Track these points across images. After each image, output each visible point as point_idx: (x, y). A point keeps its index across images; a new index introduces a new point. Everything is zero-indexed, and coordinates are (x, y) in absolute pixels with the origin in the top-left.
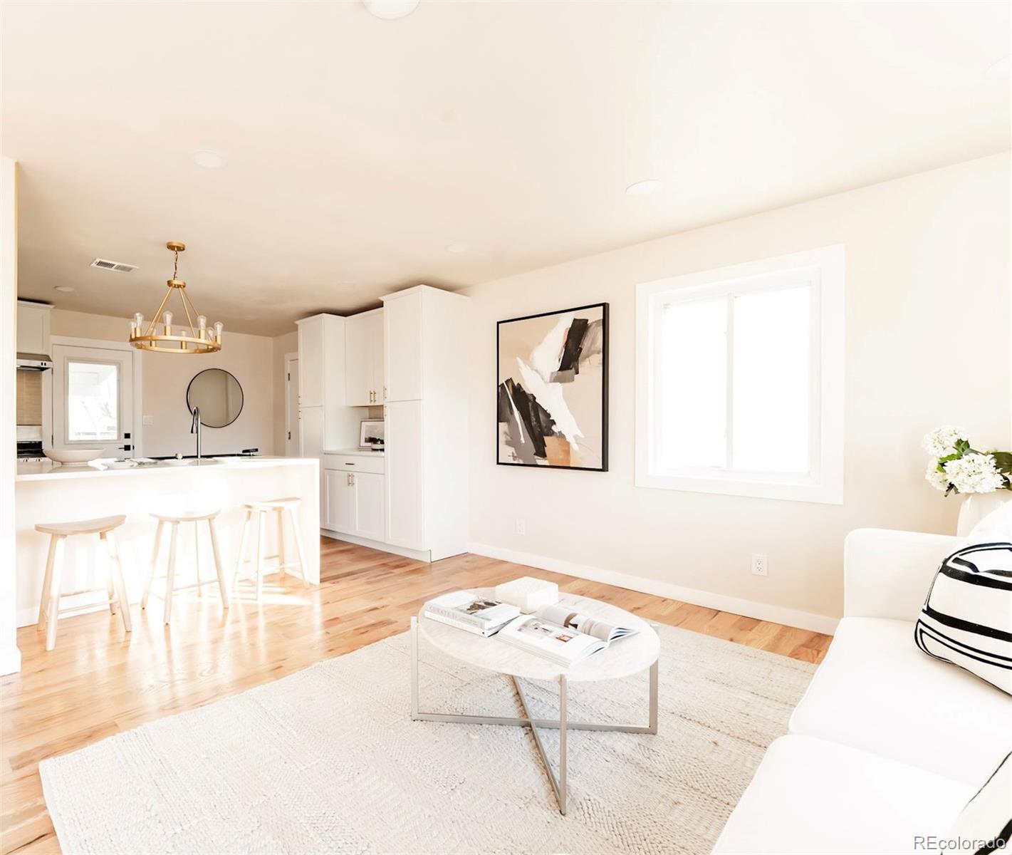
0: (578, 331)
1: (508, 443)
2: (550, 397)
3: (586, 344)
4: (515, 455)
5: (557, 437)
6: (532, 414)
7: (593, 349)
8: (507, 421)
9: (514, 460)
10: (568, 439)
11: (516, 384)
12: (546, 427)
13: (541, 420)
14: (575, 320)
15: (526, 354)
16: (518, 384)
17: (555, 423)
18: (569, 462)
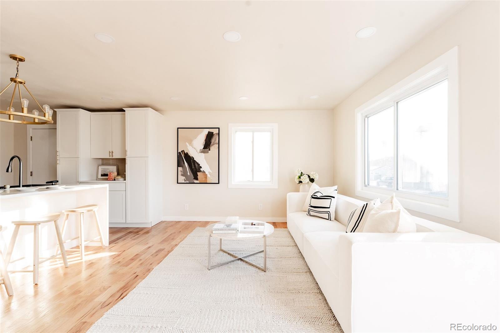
0: (210, 136)
1: (182, 175)
2: (200, 158)
3: (213, 141)
4: (185, 179)
5: (202, 172)
6: (193, 164)
7: (215, 142)
8: (182, 166)
9: (185, 181)
10: (206, 173)
11: (186, 153)
12: (198, 169)
13: (196, 166)
14: (209, 132)
15: (190, 142)
16: (187, 153)
17: (201, 168)
18: (207, 181)
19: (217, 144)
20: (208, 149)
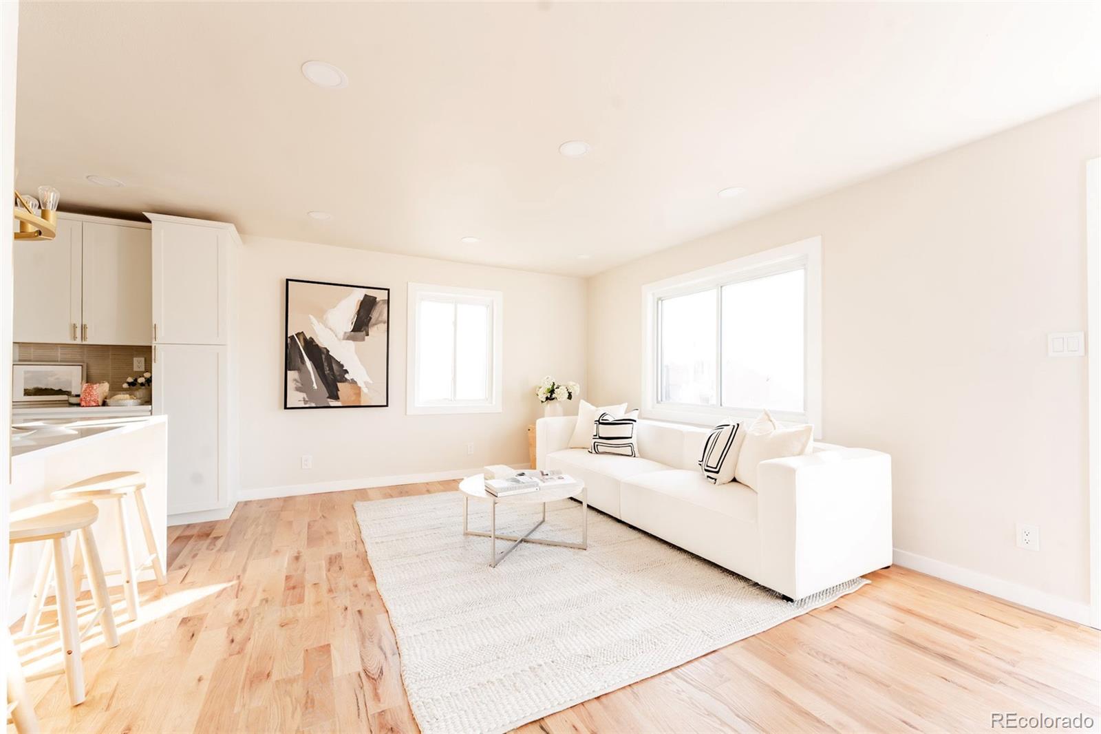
0: (368, 305)
1: (298, 389)
2: (343, 351)
3: (375, 315)
4: (307, 399)
5: (350, 383)
6: (326, 364)
7: (380, 319)
8: (298, 370)
9: (305, 404)
10: (359, 385)
11: (308, 338)
12: (339, 375)
13: (334, 369)
14: (366, 295)
15: (321, 314)
16: (311, 338)
17: (348, 372)
18: (360, 401)
19: (384, 323)
20: (364, 332)
